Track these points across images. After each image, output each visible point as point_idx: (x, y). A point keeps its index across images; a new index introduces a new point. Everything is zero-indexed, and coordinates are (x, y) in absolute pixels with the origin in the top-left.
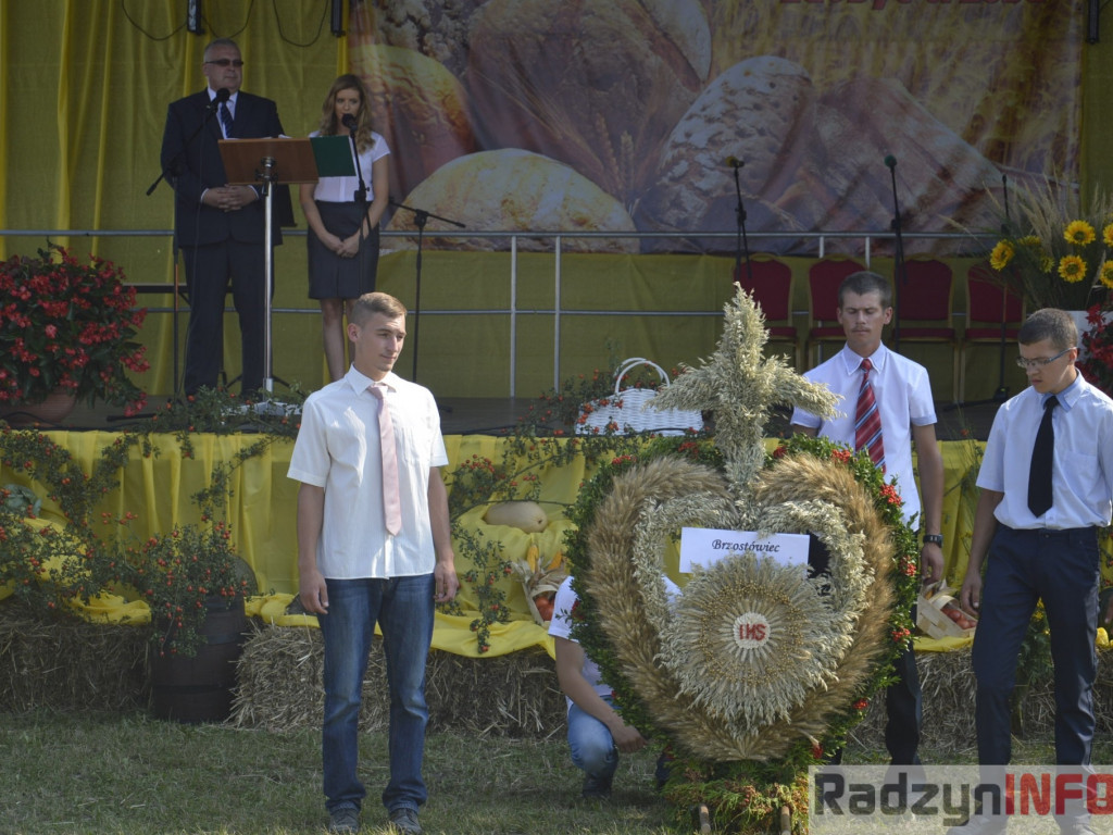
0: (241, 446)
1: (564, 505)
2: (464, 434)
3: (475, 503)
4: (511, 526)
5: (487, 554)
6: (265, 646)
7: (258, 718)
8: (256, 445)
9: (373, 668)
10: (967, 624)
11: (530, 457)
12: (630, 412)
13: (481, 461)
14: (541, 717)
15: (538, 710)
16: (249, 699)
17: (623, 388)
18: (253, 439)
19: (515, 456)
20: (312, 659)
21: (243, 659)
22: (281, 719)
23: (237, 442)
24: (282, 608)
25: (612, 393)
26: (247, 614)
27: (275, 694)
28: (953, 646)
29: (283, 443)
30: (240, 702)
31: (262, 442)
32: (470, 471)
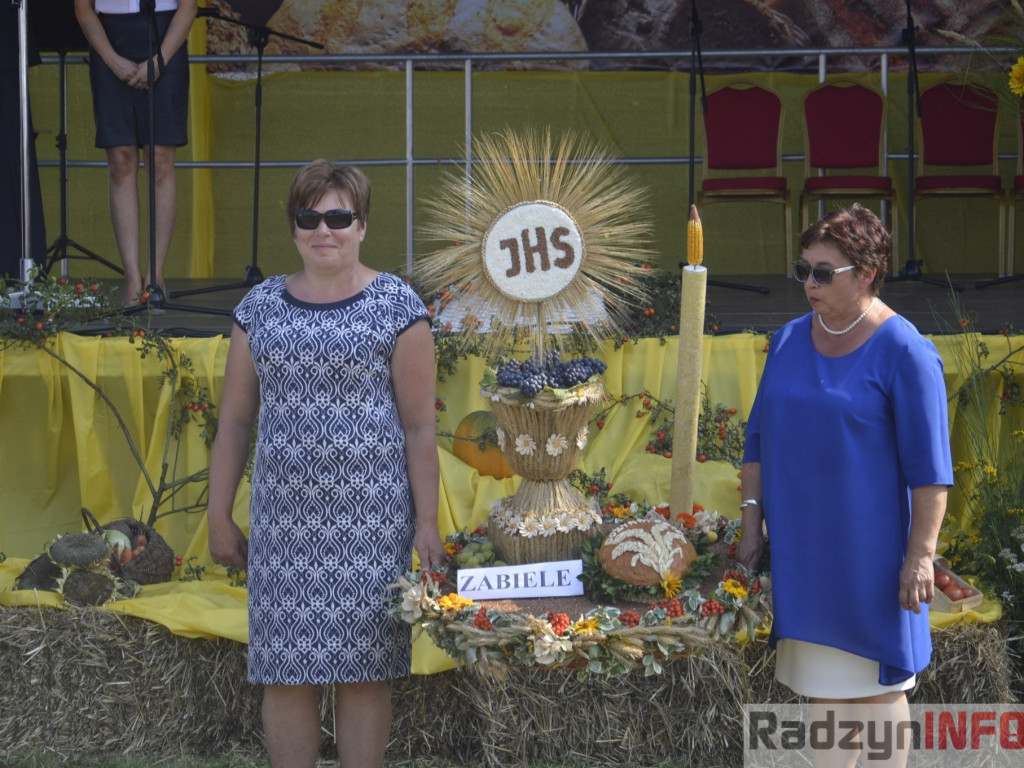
9: (130, 664)
10: (958, 592)
20: (46, 652)
22: (4, 735)
24: (12, 579)
28: (939, 626)
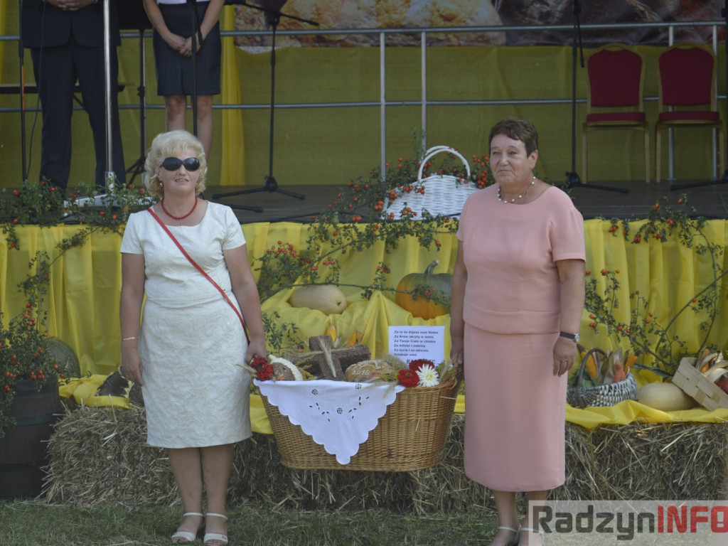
0: (63, 237)
1: (363, 288)
2: (272, 221)
3: (282, 287)
4: (312, 308)
5: (282, 335)
6: (73, 426)
7: (68, 495)
8: (76, 235)
11: (333, 242)
12: (432, 197)
13: (286, 246)
14: (334, 490)
15: (330, 483)
16: (60, 476)
17: (426, 175)
18: (74, 230)
19: (318, 241)
20: (117, 438)
21: (53, 439)
22: (89, 494)
23: (59, 233)
24: (95, 389)
25: (415, 180)
26: (61, 395)
27: (84, 471)
29: (101, 234)
30: (51, 479)
31: (82, 233)
32: (276, 257)
